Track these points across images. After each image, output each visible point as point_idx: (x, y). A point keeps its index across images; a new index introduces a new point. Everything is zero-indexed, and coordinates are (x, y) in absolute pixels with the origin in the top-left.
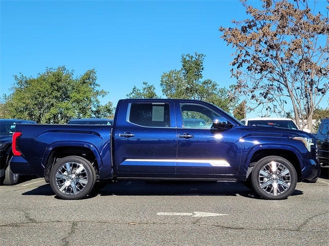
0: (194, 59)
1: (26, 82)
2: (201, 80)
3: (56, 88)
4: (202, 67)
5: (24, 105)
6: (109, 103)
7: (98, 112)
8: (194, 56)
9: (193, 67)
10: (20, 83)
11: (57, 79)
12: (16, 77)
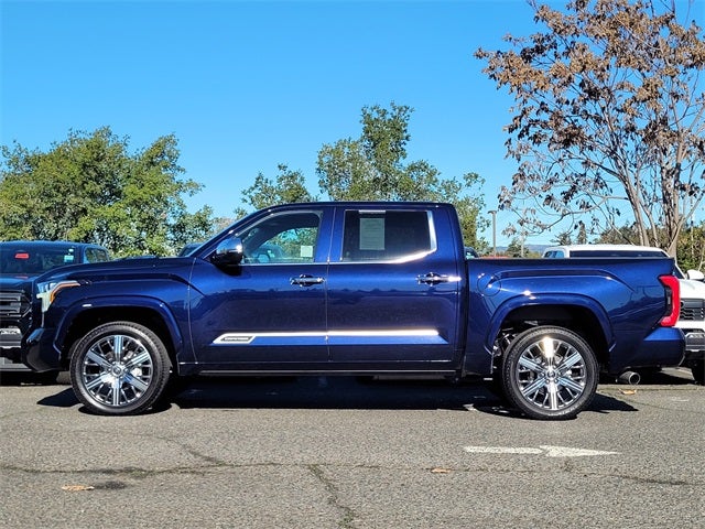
0: (388, 117)
1: (27, 161)
2: (405, 163)
3: (94, 174)
4: (405, 135)
5: (24, 211)
6: (206, 208)
7: (180, 227)
8: (390, 110)
9: (385, 134)
10: (14, 162)
11: (95, 156)
12: (5, 149)
